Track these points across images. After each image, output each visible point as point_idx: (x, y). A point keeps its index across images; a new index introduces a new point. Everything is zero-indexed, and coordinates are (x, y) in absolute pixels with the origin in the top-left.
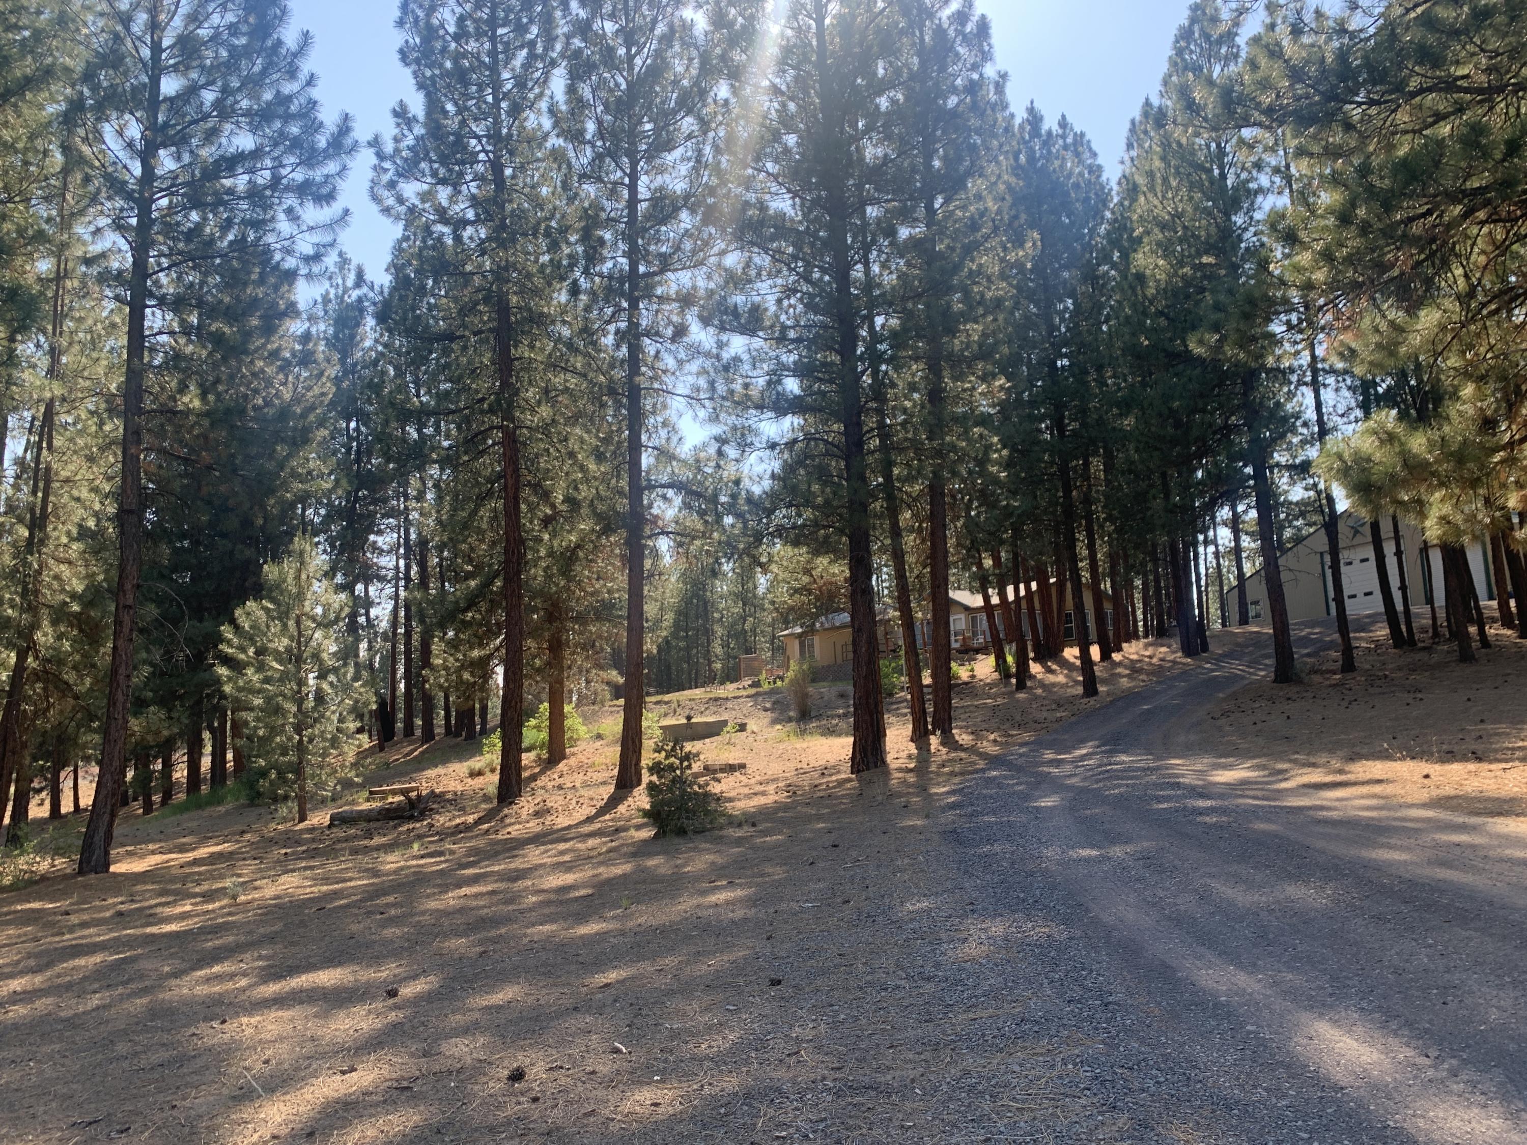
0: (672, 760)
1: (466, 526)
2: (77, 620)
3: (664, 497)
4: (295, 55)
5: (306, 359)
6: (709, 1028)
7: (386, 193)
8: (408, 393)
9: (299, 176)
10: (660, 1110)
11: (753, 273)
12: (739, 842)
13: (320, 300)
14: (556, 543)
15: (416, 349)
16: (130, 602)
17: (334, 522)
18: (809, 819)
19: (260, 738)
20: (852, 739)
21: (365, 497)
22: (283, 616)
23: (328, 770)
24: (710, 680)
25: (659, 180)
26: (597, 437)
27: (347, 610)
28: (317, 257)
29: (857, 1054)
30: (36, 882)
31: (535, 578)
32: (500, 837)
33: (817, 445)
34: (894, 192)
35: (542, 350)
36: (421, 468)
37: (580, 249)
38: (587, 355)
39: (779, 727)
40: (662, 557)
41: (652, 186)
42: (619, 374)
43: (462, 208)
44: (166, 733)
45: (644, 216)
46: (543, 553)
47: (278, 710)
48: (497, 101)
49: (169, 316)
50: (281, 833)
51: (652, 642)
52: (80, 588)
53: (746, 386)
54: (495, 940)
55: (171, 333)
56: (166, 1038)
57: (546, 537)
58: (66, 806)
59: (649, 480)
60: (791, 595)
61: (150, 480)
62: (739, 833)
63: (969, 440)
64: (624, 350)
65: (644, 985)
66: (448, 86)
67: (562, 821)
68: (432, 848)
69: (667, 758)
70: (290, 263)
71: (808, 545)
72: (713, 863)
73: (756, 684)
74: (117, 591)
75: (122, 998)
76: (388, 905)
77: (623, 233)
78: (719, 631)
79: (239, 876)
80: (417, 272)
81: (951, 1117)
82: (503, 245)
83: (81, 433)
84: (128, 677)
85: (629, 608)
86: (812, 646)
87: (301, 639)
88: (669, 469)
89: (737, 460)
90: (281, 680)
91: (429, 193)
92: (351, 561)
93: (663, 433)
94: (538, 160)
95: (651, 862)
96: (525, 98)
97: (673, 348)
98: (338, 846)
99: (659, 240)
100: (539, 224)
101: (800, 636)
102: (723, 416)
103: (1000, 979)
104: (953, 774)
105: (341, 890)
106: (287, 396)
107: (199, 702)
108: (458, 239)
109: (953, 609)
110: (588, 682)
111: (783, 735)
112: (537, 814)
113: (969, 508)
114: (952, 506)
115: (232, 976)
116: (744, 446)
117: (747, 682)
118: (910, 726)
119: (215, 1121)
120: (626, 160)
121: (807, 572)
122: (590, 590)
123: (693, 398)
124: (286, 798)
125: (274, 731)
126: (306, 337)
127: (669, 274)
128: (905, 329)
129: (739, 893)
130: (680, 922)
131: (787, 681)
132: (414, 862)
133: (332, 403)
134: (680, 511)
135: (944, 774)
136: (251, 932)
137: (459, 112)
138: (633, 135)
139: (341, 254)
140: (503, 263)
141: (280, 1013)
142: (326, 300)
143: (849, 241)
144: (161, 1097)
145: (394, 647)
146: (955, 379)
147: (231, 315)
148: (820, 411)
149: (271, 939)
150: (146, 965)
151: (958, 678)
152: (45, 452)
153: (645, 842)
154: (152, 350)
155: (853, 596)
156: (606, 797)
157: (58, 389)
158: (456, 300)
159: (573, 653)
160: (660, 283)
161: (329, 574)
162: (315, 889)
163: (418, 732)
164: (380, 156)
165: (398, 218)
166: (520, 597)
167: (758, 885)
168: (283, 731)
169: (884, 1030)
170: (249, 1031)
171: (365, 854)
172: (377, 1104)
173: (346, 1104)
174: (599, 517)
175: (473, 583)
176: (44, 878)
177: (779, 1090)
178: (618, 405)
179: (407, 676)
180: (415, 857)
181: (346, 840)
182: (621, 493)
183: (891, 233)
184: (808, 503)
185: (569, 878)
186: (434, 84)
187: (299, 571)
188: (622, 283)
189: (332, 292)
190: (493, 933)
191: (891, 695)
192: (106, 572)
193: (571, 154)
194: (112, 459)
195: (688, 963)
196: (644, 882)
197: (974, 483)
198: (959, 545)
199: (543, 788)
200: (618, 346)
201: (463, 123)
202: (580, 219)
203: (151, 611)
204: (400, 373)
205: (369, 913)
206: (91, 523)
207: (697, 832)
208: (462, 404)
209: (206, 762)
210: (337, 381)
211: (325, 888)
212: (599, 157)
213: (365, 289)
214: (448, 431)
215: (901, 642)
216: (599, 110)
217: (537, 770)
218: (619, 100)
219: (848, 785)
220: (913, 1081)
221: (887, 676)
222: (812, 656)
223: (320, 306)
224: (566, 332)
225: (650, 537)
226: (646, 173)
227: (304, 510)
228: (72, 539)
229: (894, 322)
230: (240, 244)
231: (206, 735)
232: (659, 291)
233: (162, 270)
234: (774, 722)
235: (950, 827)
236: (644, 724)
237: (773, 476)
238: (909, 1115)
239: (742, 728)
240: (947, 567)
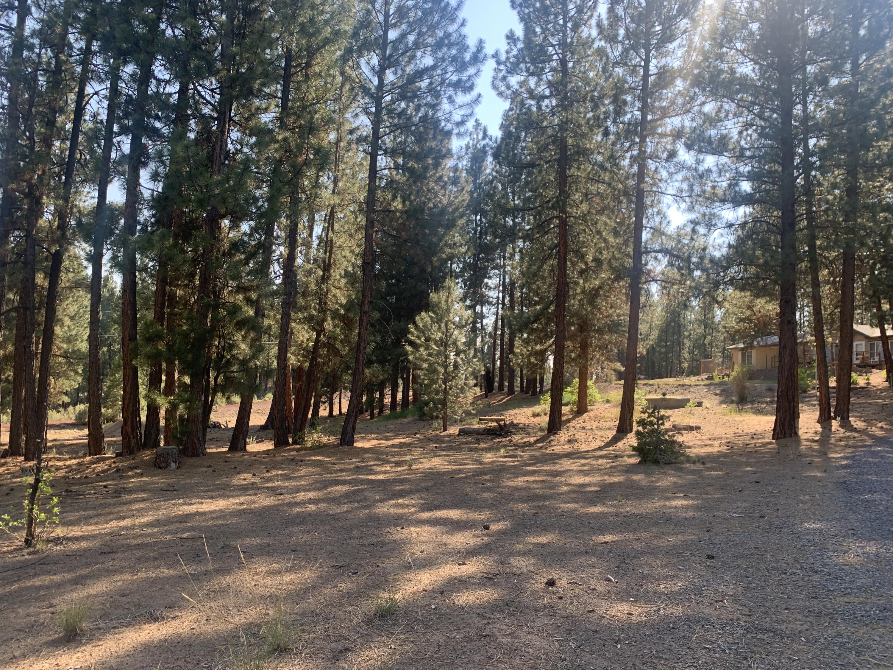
0: (652, 418)
1: (535, 275)
2: (343, 318)
3: (656, 258)
4: (456, 9)
5: (455, 181)
6: (666, 577)
7: (501, 84)
8: (508, 198)
9: (455, 78)
10: (633, 618)
11: (723, 115)
12: (693, 472)
13: (464, 146)
14: (587, 285)
15: (514, 174)
16: (367, 310)
17: (466, 271)
18: (740, 464)
19: (426, 385)
20: (774, 418)
21: (483, 258)
22: (439, 321)
23: (459, 405)
24: (681, 373)
25: (663, 62)
26: (616, 222)
27: (471, 319)
28: (462, 123)
29: (762, 609)
30: (321, 447)
31: (573, 306)
32: (548, 451)
33: (761, 225)
34: (827, 54)
35: (585, 170)
36: (513, 241)
37: (611, 108)
38: (612, 172)
39: (724, 406)
40: (653, 296)
41: (659, 66)
42: (631, 183)
43: (544, 89)
44: (381, 378)
45: (652, 85)
46: (578, 291)
47: (435, 371)
48: (565, 22)
49: (389, 159)
50: (434, 436)
51: (644, 348)
52: (344, 302)
53: (714, 187)
54: (544, 508)
55: (390, 169)
56: (376, 531)
57: (581, 281)
58: (336, 412)
59: (646, 248)
60: (738, 323)
61: (378, 248)
62: (693, 467)
63: (875, 221)
64: (635, 168)
65: (628, 546)
66: (538, 17)
67: (584, 447)
68: (511, 453)
69: (649, 417)
70: (449, 126)
71: (751, 291)
72: (675, 483)
73: (710, 378)
74: (361, 305)
75: (357, 508)
76: (486, 480)
77: (639, 96)
78: (687, 343)
79: (413, 455)
80: (516, 129)
81: (826, 660)
82: (565, 109)
83: (347, 223)
84: (365, 348)
85: (630, 326)
86: (750, 356)
87: (447, 334)
88: (660, 241)
89: (705, 235)
90: (437, 355)
91: (525, 81)
92: (475, 293)
93: (657, 219)
94: (588, 56)
95: (636, 477)
96: (582, 19)
97: (667, 165)
98: (462, 446)
99: (661, 99)
100: (587, 94)
101: (742, 349)
102: (697, 207)
103: (870, 580)
104: (847, 446)
105: (463, 469)
106: (445, 202)
107: (397, 364)
108: (539, 108)
109: (856, 337)
110: (603, 369)
111: (727, 411)
112: (569, 442)
113: (873, 268)
114: (860, 268)
115: (408, 506)
116: (710, 226)
117: (704, 376)
118: (818, 413)
119: (397, 577)
120: (643, 50)
121: (750, 308)
122: (606, 314)
123: (678, 196)
124: (437, 417)
125: (433, 381)
126: (455, 169)
127: (667, 120)
128: (830, 146)
129: (691, 502)
130: (652, 513)
131: (731, 377)
132: (501, 459)
133: (468, 206)
134: (666, 267)
135: (840, 446)
136: (417, 485)
137: (543, 32)
138: (648, 34)
139: (476, 121)
140: (564, 120)
141: (430, 528)
142: (467, 147)
143: (794, 89)
144: (373, 561)
145: (495, 341)
146: (867, 179)
147: (419, 157)
148: (765, 203)
149: (427, 489)
150: (368, 494)
151: (856, 384)
152: (330, 233)
153: (633, 465)
154: (381, 178)
155: (781, 325)
156: (611, 437)
157: (336, 200)
158: (537, 143)
159: (594, 351)
160: (660, 126)
161: (463, 300)
162: (450, 467)
163: (506, 389)
164: (499, 63)
165: (506, 98)
166: (564, 316)
167: (703, 499)
168: (437, 382)
169: (782, 598)
170: (414, 535)
171: (476, 452)
172: (475, 584)
173: (460, 581)
174: (614, 270)
175: (538, 307)
176: (325, 445)
177: (708, 620)
178: (630, 201)
179: (501, 358)
180: (501, 457)
181: (467, 443)
182: (628, 255)
183: (824, 82)
184: (752, 263)
185: (586, 480)
186: (529, 16)
187: (448, 297)
188: (636, 127)
189: (471, 142)
190: (541, 504)
191: (805, 391)
192: (357, 294)
193: (609, 50)
194: (360, 236)
195: (656, 538)
196: (631, 488)
197: (878, 251)
198: (863, 293)
199: (574, 427)
200: (631, 166)
201: (545, 38)
202: (612, 90)
203: (376, 314)
204: (504, 188)
205: (476, 483)
206: (350, 269)
207: (666, 463)
208: (537, 204)
209: (400, 396)
210: (471, 193)
211: (454, 467)
212: (626, 51)
213: (487, 140)
214: (529, 220)
215: (815, 358)
216: (627, 21)
217: (571, 417)
218: (641, 13)
219: (770, 446)
220: (800, 632)
221: (803, 379)
222: (750, 363)
223: (464, 150)
224: (600, 158)
225: (645, 283)
226: (656, 57)
227: (451, 264)
228: (341, 277)
229: (823, 143)
230: (424, 118)
231: (400, 381)
232: (660, 131)
233: (386, 135)
234: (721, 403)
235: (841, 480)
236: (636, 396)
237: (730, 246)
238: (796, 653)
239: (700, 404)
240: (853, 308)
